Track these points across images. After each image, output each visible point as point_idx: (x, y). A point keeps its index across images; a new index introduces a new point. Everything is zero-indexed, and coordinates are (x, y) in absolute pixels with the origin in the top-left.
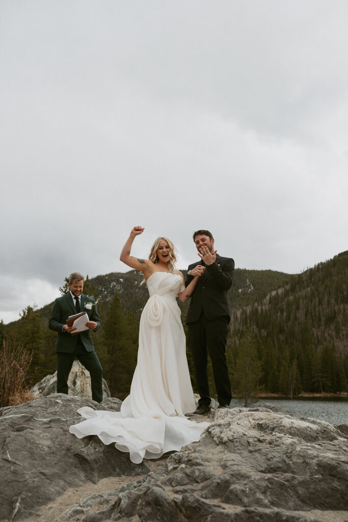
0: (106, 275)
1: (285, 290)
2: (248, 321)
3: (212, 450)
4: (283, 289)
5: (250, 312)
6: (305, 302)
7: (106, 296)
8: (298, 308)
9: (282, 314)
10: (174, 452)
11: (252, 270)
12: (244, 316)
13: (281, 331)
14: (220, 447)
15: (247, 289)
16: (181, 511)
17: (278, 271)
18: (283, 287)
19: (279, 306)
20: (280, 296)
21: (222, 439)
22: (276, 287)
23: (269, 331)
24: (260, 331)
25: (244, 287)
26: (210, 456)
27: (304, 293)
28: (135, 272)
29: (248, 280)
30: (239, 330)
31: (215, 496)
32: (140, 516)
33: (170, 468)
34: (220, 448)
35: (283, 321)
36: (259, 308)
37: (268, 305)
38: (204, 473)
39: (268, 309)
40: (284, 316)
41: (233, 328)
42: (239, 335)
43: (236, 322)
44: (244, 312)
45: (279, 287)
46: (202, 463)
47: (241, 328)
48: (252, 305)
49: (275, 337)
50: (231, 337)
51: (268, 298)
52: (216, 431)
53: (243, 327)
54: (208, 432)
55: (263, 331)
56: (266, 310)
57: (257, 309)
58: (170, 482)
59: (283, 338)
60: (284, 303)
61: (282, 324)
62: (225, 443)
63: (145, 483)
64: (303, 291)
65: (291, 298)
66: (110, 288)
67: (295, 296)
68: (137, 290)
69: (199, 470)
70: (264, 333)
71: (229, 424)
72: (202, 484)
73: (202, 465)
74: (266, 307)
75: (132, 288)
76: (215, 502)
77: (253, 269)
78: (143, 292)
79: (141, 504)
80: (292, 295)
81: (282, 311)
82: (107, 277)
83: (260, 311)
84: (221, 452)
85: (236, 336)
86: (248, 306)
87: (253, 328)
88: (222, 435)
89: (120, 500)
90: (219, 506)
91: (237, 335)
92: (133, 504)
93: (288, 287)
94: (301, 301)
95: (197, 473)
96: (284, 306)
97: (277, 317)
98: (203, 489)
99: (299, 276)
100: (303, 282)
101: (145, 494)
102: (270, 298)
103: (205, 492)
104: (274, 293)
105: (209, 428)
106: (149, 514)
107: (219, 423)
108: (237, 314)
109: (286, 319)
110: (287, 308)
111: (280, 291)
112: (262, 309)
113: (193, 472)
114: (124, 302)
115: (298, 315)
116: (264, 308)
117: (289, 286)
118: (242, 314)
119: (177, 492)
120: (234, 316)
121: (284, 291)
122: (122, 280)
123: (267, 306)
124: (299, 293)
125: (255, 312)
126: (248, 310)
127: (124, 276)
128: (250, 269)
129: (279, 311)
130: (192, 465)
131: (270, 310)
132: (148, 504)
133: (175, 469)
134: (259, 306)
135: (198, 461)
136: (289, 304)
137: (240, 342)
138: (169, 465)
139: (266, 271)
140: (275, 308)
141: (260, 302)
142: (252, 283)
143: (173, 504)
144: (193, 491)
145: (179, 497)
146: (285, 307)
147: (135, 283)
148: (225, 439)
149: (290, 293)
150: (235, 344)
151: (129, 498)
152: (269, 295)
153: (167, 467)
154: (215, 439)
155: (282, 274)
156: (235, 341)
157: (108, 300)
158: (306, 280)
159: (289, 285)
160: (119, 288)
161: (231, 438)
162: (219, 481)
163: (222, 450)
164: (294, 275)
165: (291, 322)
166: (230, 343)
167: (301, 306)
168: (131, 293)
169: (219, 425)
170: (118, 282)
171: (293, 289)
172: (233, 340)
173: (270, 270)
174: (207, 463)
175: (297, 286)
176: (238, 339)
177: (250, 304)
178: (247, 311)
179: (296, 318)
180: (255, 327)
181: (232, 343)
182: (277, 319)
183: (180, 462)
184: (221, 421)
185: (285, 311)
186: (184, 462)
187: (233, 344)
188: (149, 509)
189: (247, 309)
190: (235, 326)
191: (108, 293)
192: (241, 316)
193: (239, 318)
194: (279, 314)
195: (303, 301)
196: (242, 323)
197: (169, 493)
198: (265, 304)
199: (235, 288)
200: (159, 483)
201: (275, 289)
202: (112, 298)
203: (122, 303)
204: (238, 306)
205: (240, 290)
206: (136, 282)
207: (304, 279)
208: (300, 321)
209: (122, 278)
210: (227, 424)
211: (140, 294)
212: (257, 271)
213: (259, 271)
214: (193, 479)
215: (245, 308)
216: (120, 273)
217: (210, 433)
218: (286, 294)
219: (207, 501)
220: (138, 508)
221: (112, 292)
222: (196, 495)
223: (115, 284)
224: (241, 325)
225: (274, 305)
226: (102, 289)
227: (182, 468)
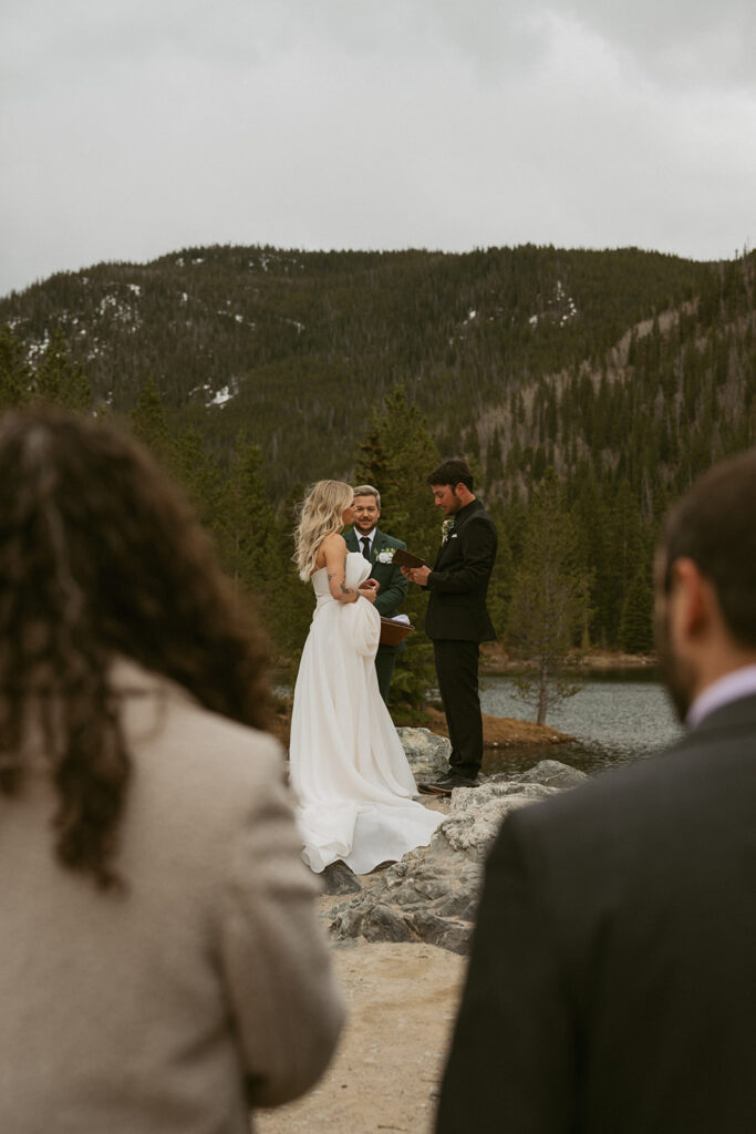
0: (84, 273)
1: (683, 318)
2: (560, 422)
3: (448, 859)
4: (677, 314)
5: (565, 393)
6: (745, 357)
7: (85, 346)
8: (721, 378)
9: (670, 396)
10: (394, 862)
11: (572, 251)
12: (546, 405)
13: (666, 453)
14: (458, 854)
15: (556, 315)
16: (413, 929)
17: (661, 251)
18: (677, 306)
19: (661, 370)
20: (666, 337)
21: (461, 843)
22: (654, 309)
23: (627, 454)
24: (596, 455)
25: (546, 307)
26: (445, 867)
27: (745, 328)
28: (181, 260)
29: (559, 285)
30: (529, 451)
31: (451, 914)
32: (366, 936)
33: (391, 882)
34: (458, 856)
35: (673, 421)
36: (597, 379)
37: (625, 368)
38: (439, 887)
39: (623, 381)
40: (678, 405)
41: (511, 446)
42: (528, 468)
43: (520, 426)
44: (545, 394)
45: (663, 308)
46: (437, 876)
47: (536, 446)
48: (572, 367)
49: (646, 472)
50: (502, 476)
51: (625, 343)
52: (453, 831)
53: (542, 440)
54: (441, 832)
55: (606, 454)
56: (617, 383)
57: (588, 384)
58: (396, 899)
59: (673, 475)
60: (677, 362)
61: (669, 431)
62: (465, 849)
63: (365, 902)
64: (740, 320)
65: (701, 344)
66: (98, 315)
67: (713, 337)
68: (188, 323)
69: (432, 884)
70: (610, 459)
71: (472, 820)
72: (436, 901)
73: (435, 878)
74: (618, 375)
75: (171, 318)
76: (453, 919)
77: (576, 247)
78: (211, 329)
79: (366, 924)
80: (703, 334)
81: (670, 389)
82: (86, 280)
83: (597, 387)
84: (459, 862)
85: (519, 471)
86: (557, 371)
87: (575, 446)
88: (462, 838)
89: (340, 920)
90: (457, 924)
91: (523, 469)
92: (357, 923)
93: (690, 308)
94: (733, 354)
95: (429, 888)
96: (676, 372)
97: (652, 409)
98: (437, 906)
99: (730, 267)
100: (743, 291)
101: (369, 913)
102: (632, 345)
103: (439, 909)
104: (644, 328)
105: (442, 825)
106: (376, 934)
107: (457, 818)
108: (522, 400)
109: (682, 414)
110: (685, 379)
111: (666, 321)
112: (604, 382)
113: (425, 887)
114: (147, 362)
115: (721, 400)
116: (611, 378)
117: (696, 305)
118: (539, 399)
119: (406, 910)
120: (513, 404)
121: (677, 322)
122: (135, 288)
123: (621, 371)
124: (727, 328)
125: (582, 392)
126: (560, 384)
127: (144, 273)
128: (568, 248)
129: (661, 389)
130: (423, 879)
131: (629, 385)
132: (375, 923)
133: (398, 884)
134: (594, 370)
135: (431, 874)
136: (692, 366)
137: (531, 489)
138: (389, 879)
139: (620, 252)
140: (647, 380)
141: (598, 358)
142: (573, 292)
143: (404, 922)
144: (425, 908)
145: (411, 915)
146: (679, 373)
147: (181, 297)
148: (466, 844)
149: (698, 326)
150: (515, 499)
151: (350, 918)
152: (629, 334)
153: (386, 882)
154: (452, 842)
155: (673, 262)
156: (516, 488)
157: (91, 357)
158: (750, 283)
159: (696, 300)
160: (129, 316)
161: (473, 842)
162: (457, 897)
163: (461, 858)
164: (715, 263)
165: (697, 423)
166: (501, 495)
167: (731, 371)
168: (169, 334)
169: (458, 822)
170: (125, 296)
171: (707, 315)
172: (509, 485)
173: (634, 250)
174: (442, 876)
175: (722, 303)
176: (528, 483)
177: (567, 367)
178: (554, 389)
179: (714, 411)
180: (579, 440)
181: (506, 495)
182: (652, 415)
183: (404, 875)
184: (461, 816)
185: (680, 388)
186: (411, 876)
187: (510, 497)
188: (376, 929)
189: (554, 382)
190: (515, 440)
191: (92, 333)
192: (535, 409)
193: (529, 414)
194: (660, 398)
195: (740, 354)
196: (537, 429)
197: (398, 912)
198: (613, 366)
199: (517, 310)
200: (381, 901)
201: (649, 315)
202: (106, 351)
203: (141, 367)
204: (526, 373)
205: (534, 319)
206: (185, 296)
207: (746, 278)
208: (728, 419)
209: (136, 284)
210: (469, 820)
211: (199, 337)
212: (590, 252)
213: (598, 253)
214: (424, 895)
215: (548, 380)
216: (129, 265)
217: (444, 833)
218: (686, 330)
219: (443, 919)
220: (362, 928)
221: (105, 330)
222: (430, 912)
223: (114, 302)
224: (537, 436)
225: (643, 369)
226: (70, 321)
227: (410, 884)
